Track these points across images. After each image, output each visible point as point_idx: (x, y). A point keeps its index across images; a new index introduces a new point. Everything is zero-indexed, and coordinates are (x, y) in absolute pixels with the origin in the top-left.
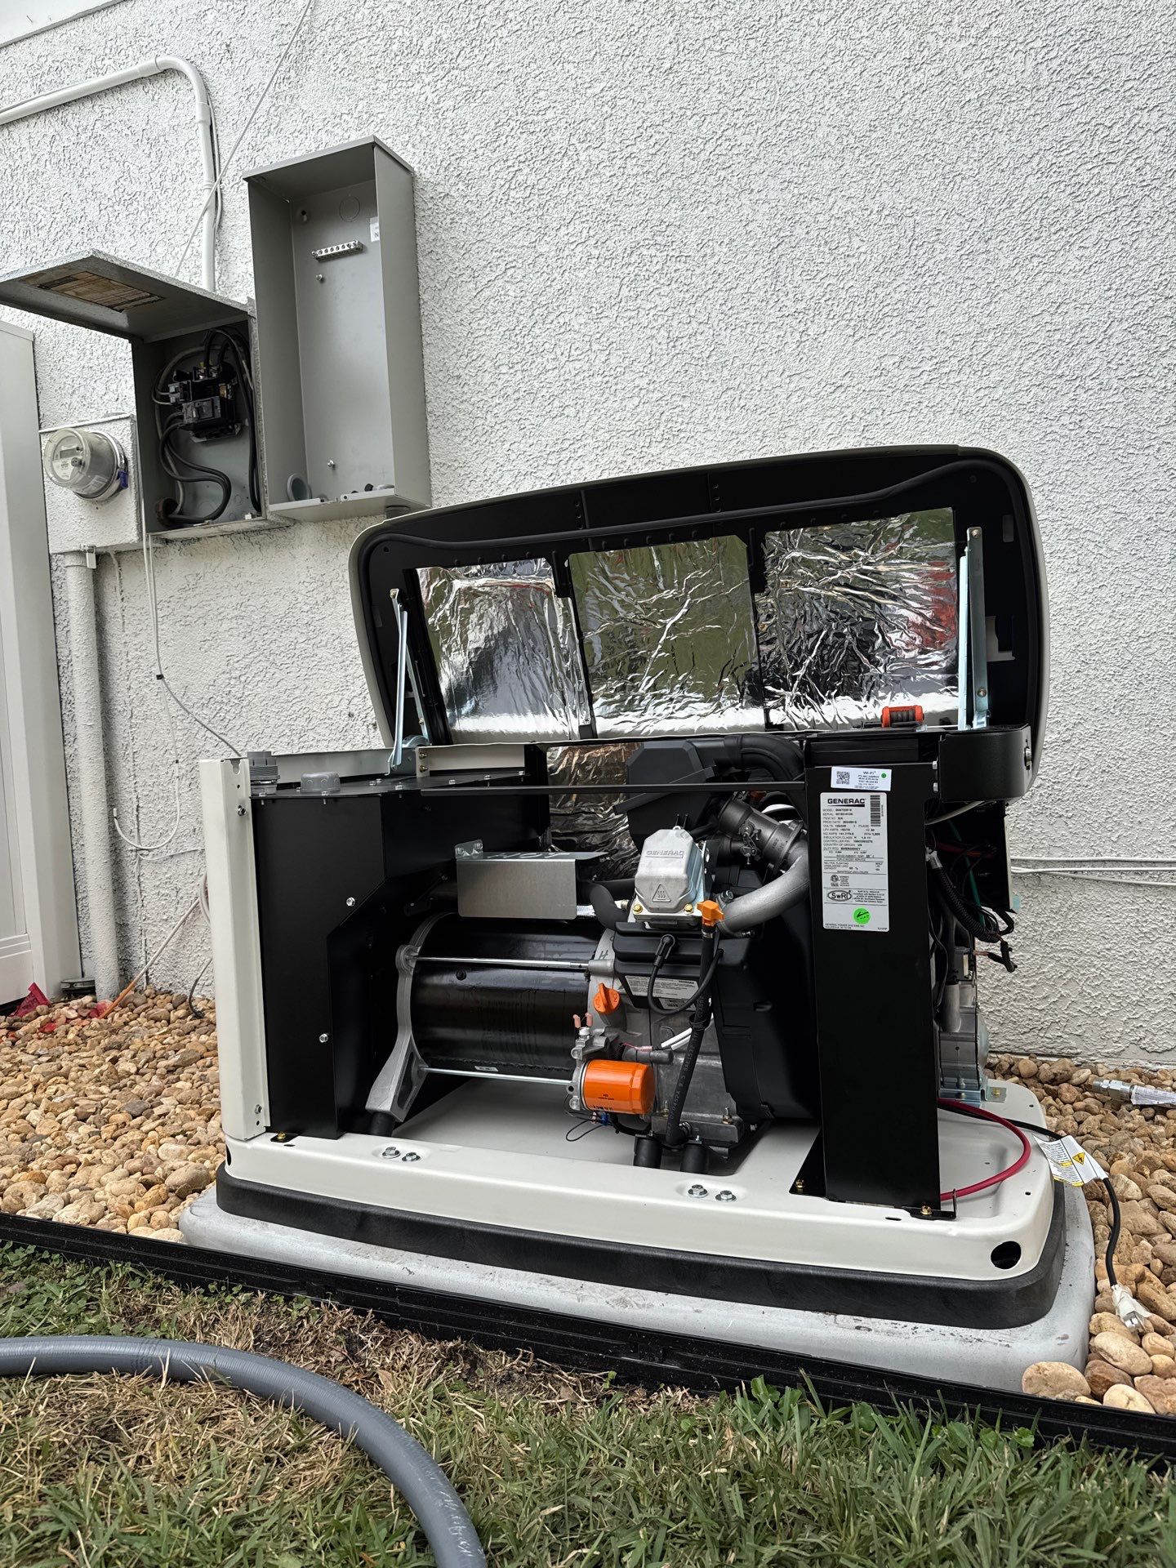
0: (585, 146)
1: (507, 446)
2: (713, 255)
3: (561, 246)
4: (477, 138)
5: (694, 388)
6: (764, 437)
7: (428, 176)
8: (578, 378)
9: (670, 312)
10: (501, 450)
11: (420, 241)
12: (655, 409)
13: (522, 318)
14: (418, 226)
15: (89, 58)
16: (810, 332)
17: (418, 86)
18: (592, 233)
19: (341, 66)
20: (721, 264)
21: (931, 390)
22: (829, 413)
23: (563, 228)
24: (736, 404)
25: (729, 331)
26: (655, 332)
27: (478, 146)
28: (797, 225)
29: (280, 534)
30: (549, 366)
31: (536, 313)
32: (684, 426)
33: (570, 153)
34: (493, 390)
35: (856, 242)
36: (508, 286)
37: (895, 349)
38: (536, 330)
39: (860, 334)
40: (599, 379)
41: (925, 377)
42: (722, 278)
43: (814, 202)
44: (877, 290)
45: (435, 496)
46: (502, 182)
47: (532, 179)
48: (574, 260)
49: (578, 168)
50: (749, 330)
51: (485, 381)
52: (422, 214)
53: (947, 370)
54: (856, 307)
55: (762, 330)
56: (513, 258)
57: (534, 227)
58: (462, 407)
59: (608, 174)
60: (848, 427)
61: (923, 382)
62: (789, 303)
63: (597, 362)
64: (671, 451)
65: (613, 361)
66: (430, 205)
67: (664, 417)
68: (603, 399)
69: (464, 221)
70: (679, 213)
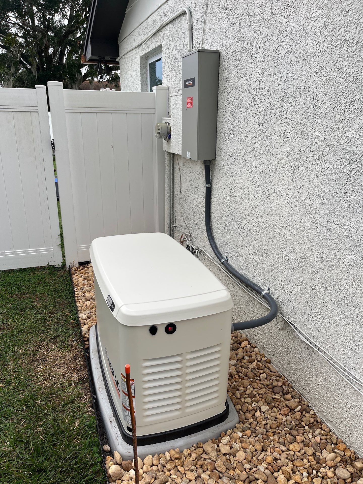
0: (250, 48)
1: (228, 147)
3: (242, 84)
4: (231, 41)
5: (261, 142)
6: (273, 165)
9: (260, 114)
11: (220, 75)
12: (254, 146)
13: (234, 106)
15: (177, 5)
16: (287, 131)
17: (223, 21)
18: (248, 81)
19: (211, 12)
20: (271, 99)
23: (243, 78)
24: (269, 150)
26: (256, 120)
27: (231, 44)
28: (289, 89)
32: (259, 154)
33: (247, 50)
34: (227, 128)
36: (232, 94)
37: (305, 145)
38: (236, 111)
40: (245, 132)
41: (310, 158)
42: (271, 105)
46: (234, 58)
47: (239, 58)
48: (245, 89)
49: (248, 56)
51: (226, 124)
56: (234, 86)
58: (222, 131)
69: (227, 70)
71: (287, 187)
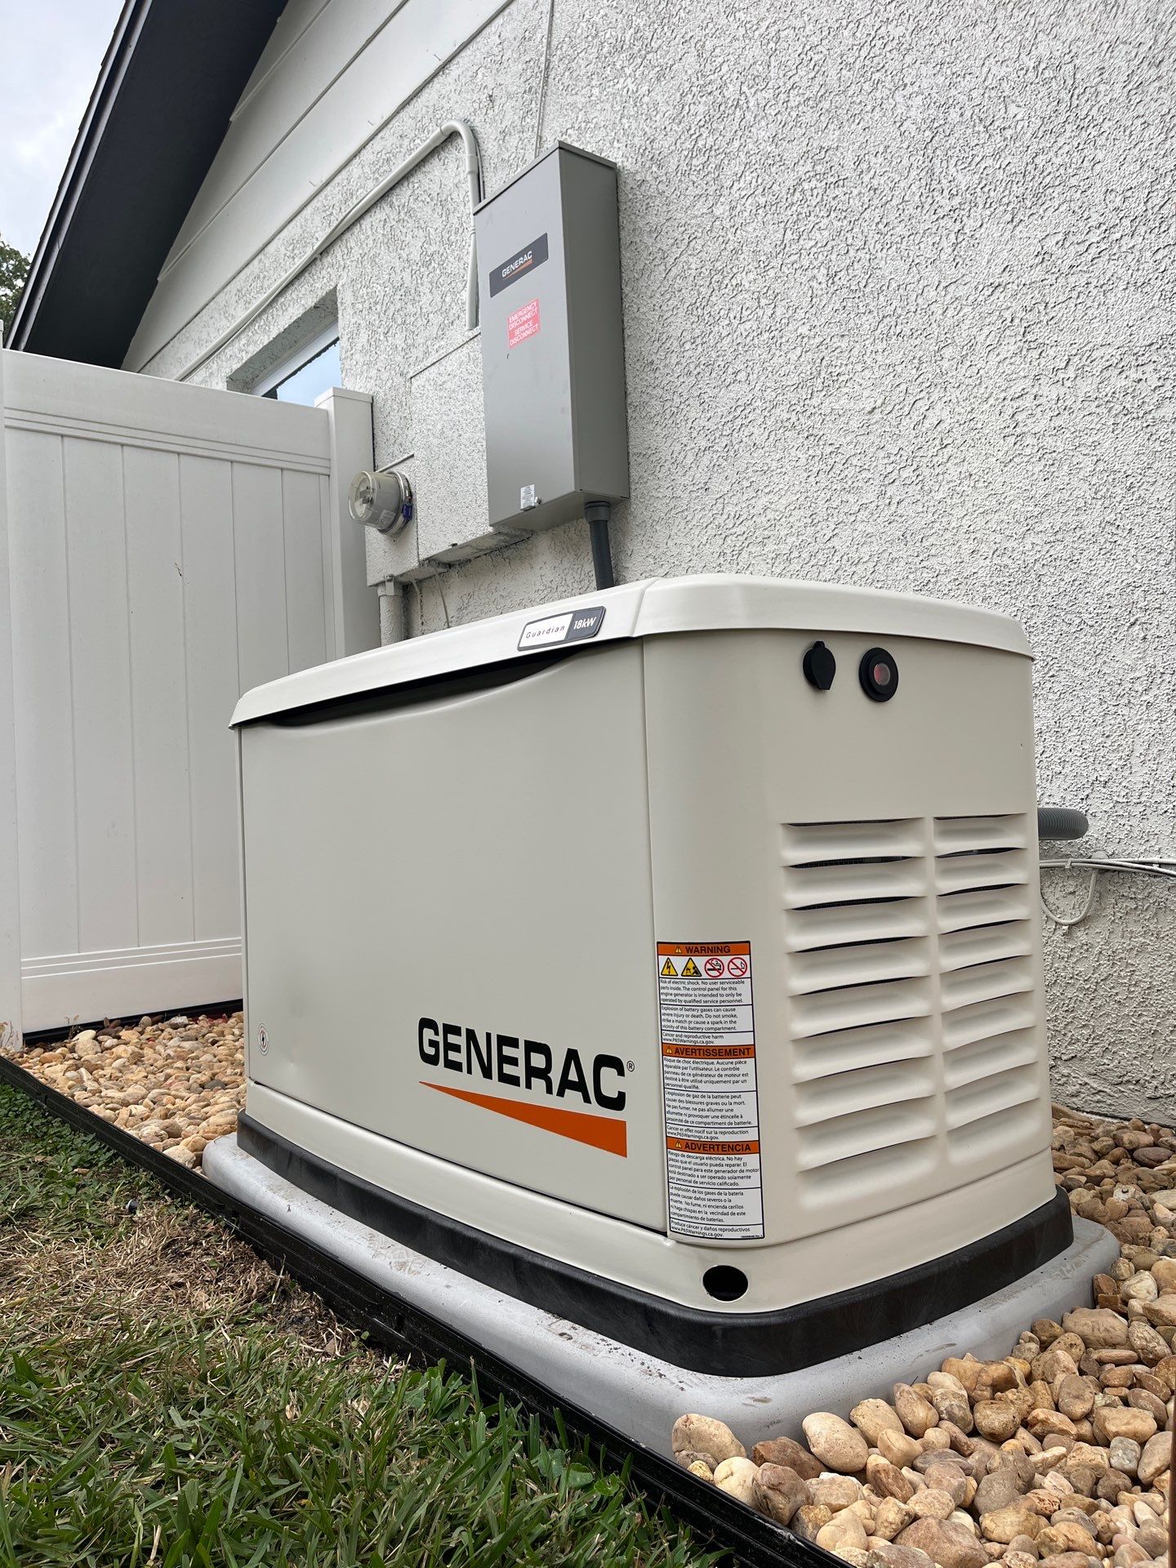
0: (753, 90)
1: (689, 425)
2: (869, 169)
3: (734, 203)
4: (666, 115)
5: (852, 324)
6: (921, 363)
7: (629, 168)
8: (749, 339)
9: (829, 247)
10: (684, 431)
11: (623, 234)
12: (816, 355)
13: (701, 289)
14: (621, 220)
15: (406, 141)
16: (967, 231)
17: (622, 80)
18: (759, 182)
19: (566, 84)
20: (877, 177)
21: (1101, 263)
22: (988, 320)
23: (736, 184)
24: (892, 331)
25: (885, 251)
26: (816, 271)
27: (667, 123)
28: (951, 110)
29: (522, 546)
30: (725, 333)
31: (713, 281)
32: (843, 368)
33: (741, 103)
34: (678, 369)
35: (1013, 109)
36: (690, 258)
37: (1057, 225)
38: (713, 299)
39: (1020, 216)
40: (766, 335)
41: (1093, 251)
42: (878, 192)
43: (968, 77)
44: (1037, 160)
45: (633, 487)
46: (686, 153)
47: (710, 141)
48: (746, 214)
49: (749, 116)
50: (903, 246)
51: (672, 361)
52: (624, 207)
53: (1118, 236)
54: (1015, 187)
55: (917, 242)
56: (695, 228)
57: (711, 191)
58: (655, 392)
59: (773, 114)
60: (1008, 332)
61: (1090, 258)
62: (943, 202)
63: (765, 317)
64: (831, 398)
65: (779, 311)
66: (630, 196)
67: (824, 363)
68: (770, 357)
69: (657, 203)
70: (837, 133)
71: (1003, 395)
